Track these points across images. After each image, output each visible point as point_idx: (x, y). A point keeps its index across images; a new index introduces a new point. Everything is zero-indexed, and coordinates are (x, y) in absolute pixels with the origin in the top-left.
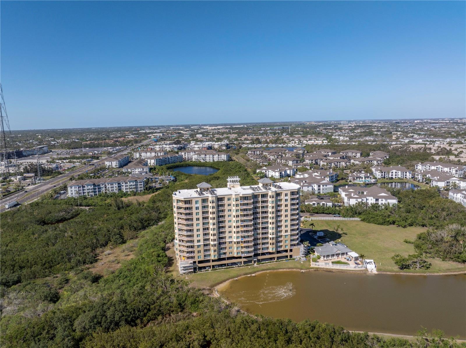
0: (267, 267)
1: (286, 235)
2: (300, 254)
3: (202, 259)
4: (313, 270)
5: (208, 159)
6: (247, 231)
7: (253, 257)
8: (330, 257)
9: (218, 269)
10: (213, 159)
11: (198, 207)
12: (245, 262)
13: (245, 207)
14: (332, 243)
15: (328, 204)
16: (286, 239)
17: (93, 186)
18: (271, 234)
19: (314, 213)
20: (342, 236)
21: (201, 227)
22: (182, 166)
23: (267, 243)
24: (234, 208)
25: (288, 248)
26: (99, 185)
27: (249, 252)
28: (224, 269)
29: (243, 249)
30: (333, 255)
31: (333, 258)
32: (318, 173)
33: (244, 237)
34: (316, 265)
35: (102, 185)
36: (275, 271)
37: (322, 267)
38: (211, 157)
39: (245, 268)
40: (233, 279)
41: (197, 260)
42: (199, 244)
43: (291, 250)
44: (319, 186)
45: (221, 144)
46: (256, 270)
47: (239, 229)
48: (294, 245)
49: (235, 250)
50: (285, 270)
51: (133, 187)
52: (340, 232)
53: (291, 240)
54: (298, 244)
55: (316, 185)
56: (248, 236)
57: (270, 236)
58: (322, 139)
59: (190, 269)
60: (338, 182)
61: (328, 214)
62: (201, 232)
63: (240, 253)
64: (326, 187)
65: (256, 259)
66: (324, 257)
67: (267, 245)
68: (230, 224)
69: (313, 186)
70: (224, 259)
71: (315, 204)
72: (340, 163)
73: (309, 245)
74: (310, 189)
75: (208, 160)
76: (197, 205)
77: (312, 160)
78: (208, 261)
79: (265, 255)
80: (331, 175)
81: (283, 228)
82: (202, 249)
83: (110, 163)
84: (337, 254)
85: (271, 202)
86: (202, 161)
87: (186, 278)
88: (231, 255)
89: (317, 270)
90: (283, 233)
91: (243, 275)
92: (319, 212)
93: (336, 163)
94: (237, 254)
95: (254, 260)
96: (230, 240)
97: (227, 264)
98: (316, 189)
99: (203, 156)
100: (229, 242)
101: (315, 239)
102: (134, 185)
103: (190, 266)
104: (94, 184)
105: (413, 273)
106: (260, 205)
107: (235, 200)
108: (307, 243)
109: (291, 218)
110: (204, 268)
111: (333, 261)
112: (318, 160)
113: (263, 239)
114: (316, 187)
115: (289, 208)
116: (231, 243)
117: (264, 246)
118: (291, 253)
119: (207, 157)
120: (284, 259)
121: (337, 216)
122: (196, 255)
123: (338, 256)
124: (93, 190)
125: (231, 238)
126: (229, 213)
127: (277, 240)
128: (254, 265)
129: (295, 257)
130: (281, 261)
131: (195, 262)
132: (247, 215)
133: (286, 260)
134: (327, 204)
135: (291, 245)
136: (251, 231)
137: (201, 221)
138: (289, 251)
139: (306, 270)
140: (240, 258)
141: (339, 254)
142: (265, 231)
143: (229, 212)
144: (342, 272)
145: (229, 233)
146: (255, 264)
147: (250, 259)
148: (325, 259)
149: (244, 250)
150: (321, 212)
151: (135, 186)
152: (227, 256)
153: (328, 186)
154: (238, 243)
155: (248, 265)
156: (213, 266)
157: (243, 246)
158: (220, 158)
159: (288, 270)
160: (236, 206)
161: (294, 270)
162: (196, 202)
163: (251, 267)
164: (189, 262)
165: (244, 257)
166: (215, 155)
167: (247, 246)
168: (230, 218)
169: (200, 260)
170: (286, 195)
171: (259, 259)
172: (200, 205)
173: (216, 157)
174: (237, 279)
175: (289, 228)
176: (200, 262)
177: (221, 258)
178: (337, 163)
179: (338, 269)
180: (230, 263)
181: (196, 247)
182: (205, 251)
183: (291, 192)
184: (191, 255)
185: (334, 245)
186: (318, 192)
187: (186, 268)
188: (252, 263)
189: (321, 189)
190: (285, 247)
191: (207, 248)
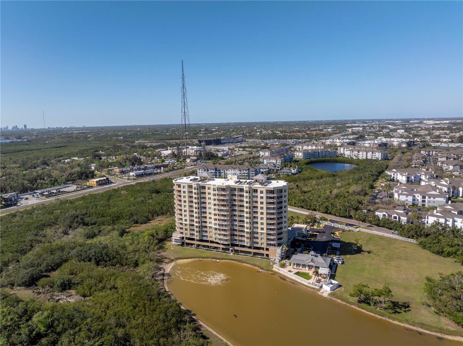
1: (261, 233)
2: (277, 256)
3: (188, 236)
4: (272, 273)
5: (361, 156)
6: (225, 220)
7: (230, 245)
8: (301, 266)
9: (200, 249)
10: (366, 157)
12: (223, 249)
13: (222, 198)
15: (401, 218)
17: (214, 171)
18: (246, 228)
19: (375, 225)
21: (187, 208)
22: (337, 162)
23: (243, 236)
24: (212, 197)
25: (264, 246)
26: (219, 170)
27: (226, 240)
28: (205, 249)
29: (220, 236)
30: (304, 266)
33: (222, 225)
35: (222, 170)
36: (239, 263)
38: (364, 154)
39: (220, 254)
40: (199, 259)
41: (184, 236)
42: (186, 223)
43: (267, 249)
44: (424, 197)
45: (401, 141)
46: (226, 257)
47: (217, 217)
49: (214, 236)
51: (245, 175)
53: (268, 240)
54: (275, 245)
55: (419, 195)
56: (226, 225)
57: (246, 230)
59: (179, 242)
62: (188, 213)
63: (218, 239)
64: (434, 200)
65: (232, 249)
66: (294, 264)
67: (244, 238)
68: (210, 211)
70: (207, 241)
71: (385, 215)
74: (410, 198)
75: (360, 158)
76: (184, 190)
78: (193, 239)
79: (242, 247)
81: (259, 226)
82: (188, 227)
83: (264, 153)
84: (308, 266)
86: (355, 158)
87: (172, 248)
88: (211, 239)
89: (275, 273)
90: (259, 231)
91: (210, 258)
94: (216, 239)
96: (210, 225)
97: (211, 246)
98: (419, 200)
99: (356, 153)
100: (210, 227)
102: (246, 173)
103: (178, 240)
104: (216, 169)
105: (367, 311)
106: (236, 198)
107: (213, 190)
109: (267, 217)
110: (192, 244)
111: (300, 271)
113: (239, 231)
114: (419, 198)
115: (265, 206)
117: (240, 238)
118: (267, 252)
119: (360, 154)
120: (260, 256)
122: (184, 232)
123: (310, 268)
124: (214, 174)
125: (211, 223)
127: (253, 235)
128: (230, 253)
129: (272, 257)
130: (256, 257)
131: (183, 238)
132: (224, 206)
133: (261, 258)
134: (399, 219)
135: (268, 244)
137: (187, 204)
138: (265, 249)
140: (218, 243)
141: (312, 266)
142: (242, 224)
143: (209, 200)
144: (294, 283)
145: (209, 218)
146: (232, 253)
147: (227, 247)
148: (295, 267)
149: (222, 237)
151: (247, 175)
152: (209, 239)
153: (437, 199)
154: (216, 229)
156: (198, 245)
157: (219, 233)
158: (374, 156)
160: (214, 196)
162: (184, 187)
163: (225, 254)
164: (178, 236)
165: (223, 244)
166: (369, 152)
168: (209, 206)
169: (187, 236)
171: (235, 249)
172: (186, 190)
173: (370, 154)
174: (202, 259)
175: (265, 227)
176: (187, 239)
177: (203, 239)
179: (292, 280)
180: (213, 247)
181: (184, 225)
182: (191, 230)
183: (266, 190)
184: (182, 231)
185: (313, 256)
186: (422, 205)
187: (176, 240)
188: (229, 251)
189: (426, 201)
190: (261, 245)
191: (192, 228)
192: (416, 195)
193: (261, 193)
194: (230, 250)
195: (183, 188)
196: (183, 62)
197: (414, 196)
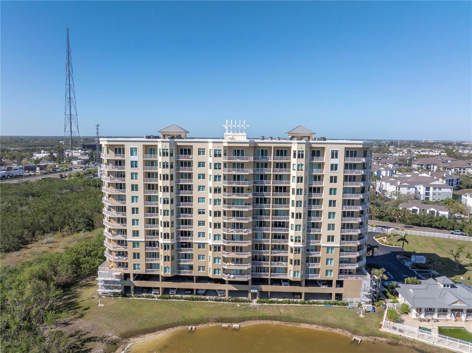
0: (276, 313)
1: (328, 248)
2: (362, 295)
3: (142, 270)
4: (384, 339)
6: (239, 226)
7: (250, 283)
8: (436, 314)
9: (173, 298)
11: (136, 162)
12: (231, 293)
14: (442, 280)
15: (440, 212)
16: (329, 256)
18: (294, 239)
19: (413, 224)
20: (467, 270)
21: (140, 204)
23: (284, 259)
24: (210, 172)
25: (334, 276)
27: (241, 273)
28: (187, 299)
29: (228, 264)
30: (444, 311)
31: (442, 318)
32: (428, 174)
33: (232, 238)
34: (395, 328)
36: (290, 325)
37: (411, 337)
39: (227, 305)
41: (130, 270)
42: (136, 239)
43: (340, 284)
44: (428, 189)
46: (249, 314)
47: (221, 220)
48: (350, 273)
49: (210, 264)
50: (314, 327)
52: (464, 260)
53: (342, 261)
54: (359, 272)
55: (422, 187)
56: (241, 237)
57: (291, 244)
58: (440, 151)
59: (116, 288)
60: (460, 190)
61: (438, 228)
62: (141, 216)
63: (221, 271)
64: (440, 191)
65: (256, 291)
66: (419, 310)
67: (284, 263)
68: (201, 206)
69: (418, 189)
70: (190, 279)
71: (416, 210)
72: (464, 169)
73: (385, 277)
74: (412, 190)
76: (134, 158)
77: (422, 165)
78: (155, 278)
79: (281, 285)
80: (451, 178)
81: (324, 232)
82: (141, 250)
84: (453, 310)
85: (296, 167)
87: (100, 305)
88: (201, 273)
90: (323, 243)
91: (212, 322)
92: (422, 224)
93: (458, 169)
94: (215, 273)
95: (252, 291)
96: (201, 240)
97: (197, 290)
98: (421, 193)
100: (199, 244)
101: (407, 268)
103: (114, 282)
106: (271, 171)
107: (212, 154)
108: (379, 274)
109: (344, 210)
110: (149, 290)
111: (442, 324)
112: (430, 166)
113: (275, 248)
114: (422, 190)
115: (339, 185)
116: (204, 247)
117: (276, 265)
118: (339, 290)
120: (322, 301)
121: (457, 233)
122: (130, 260)
123: (458, 316)
125: (204, 236)
126: (201, 182)
127: (308, 255)
128: (250, 302)
129: (349, 300)
130: (314, 303)
131: (126, 276)
132: (240, 190)
133: (325, 303)
134: (438, 213)
135: (341, 272)
136: (247, 226)
137: (141, 193)
138: (334, 283)
139: (365, 338)
140: (222, 281)
141: (461, 310)
142: (281, 230)
143: (201, 180)
145: (199, 224)
146: (255, 301)
147: (243, 287)
148: (422, 316)
149: (232, 266)
150: (426, 224)
152: (195, 273)
153: (443, 190)
154: (217, 248)
155: (236, 301)
156: (166, 291)
157: (226, 256)
159: (321, 329)
160: (215, 168)
161: (337, 331)
162: (133, 151)
163: (241, 306)
164: (114, 274)
165: (230, 282)
167: (237, 259)
168: (201, 194)
169: (137, 272)
170: (333, 154)
171: (263, 290)
172: (139, 158)
174: (194, 327)
175: (337, 233)
176: (139, 277)
177: (181, 275)
178: (460, 169)
180: (203, 290)
181: (130, 245)
182: (148, 255)
183: (346, 148)
184: (123, 259)
185: (448, 286)
186: (426, 198)
187: (108, 284)
188: (248, 297)
189: (431, 194)
190: (327, 275)
191: (152, 250)
192: (418, 187)
193: (332, 157)
194: (250, 295)
195: (132, 154)
196: (69, 30)
197: (416, 189)
